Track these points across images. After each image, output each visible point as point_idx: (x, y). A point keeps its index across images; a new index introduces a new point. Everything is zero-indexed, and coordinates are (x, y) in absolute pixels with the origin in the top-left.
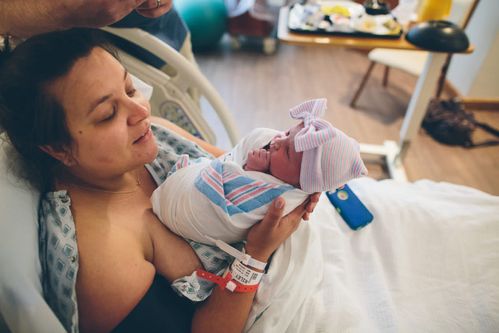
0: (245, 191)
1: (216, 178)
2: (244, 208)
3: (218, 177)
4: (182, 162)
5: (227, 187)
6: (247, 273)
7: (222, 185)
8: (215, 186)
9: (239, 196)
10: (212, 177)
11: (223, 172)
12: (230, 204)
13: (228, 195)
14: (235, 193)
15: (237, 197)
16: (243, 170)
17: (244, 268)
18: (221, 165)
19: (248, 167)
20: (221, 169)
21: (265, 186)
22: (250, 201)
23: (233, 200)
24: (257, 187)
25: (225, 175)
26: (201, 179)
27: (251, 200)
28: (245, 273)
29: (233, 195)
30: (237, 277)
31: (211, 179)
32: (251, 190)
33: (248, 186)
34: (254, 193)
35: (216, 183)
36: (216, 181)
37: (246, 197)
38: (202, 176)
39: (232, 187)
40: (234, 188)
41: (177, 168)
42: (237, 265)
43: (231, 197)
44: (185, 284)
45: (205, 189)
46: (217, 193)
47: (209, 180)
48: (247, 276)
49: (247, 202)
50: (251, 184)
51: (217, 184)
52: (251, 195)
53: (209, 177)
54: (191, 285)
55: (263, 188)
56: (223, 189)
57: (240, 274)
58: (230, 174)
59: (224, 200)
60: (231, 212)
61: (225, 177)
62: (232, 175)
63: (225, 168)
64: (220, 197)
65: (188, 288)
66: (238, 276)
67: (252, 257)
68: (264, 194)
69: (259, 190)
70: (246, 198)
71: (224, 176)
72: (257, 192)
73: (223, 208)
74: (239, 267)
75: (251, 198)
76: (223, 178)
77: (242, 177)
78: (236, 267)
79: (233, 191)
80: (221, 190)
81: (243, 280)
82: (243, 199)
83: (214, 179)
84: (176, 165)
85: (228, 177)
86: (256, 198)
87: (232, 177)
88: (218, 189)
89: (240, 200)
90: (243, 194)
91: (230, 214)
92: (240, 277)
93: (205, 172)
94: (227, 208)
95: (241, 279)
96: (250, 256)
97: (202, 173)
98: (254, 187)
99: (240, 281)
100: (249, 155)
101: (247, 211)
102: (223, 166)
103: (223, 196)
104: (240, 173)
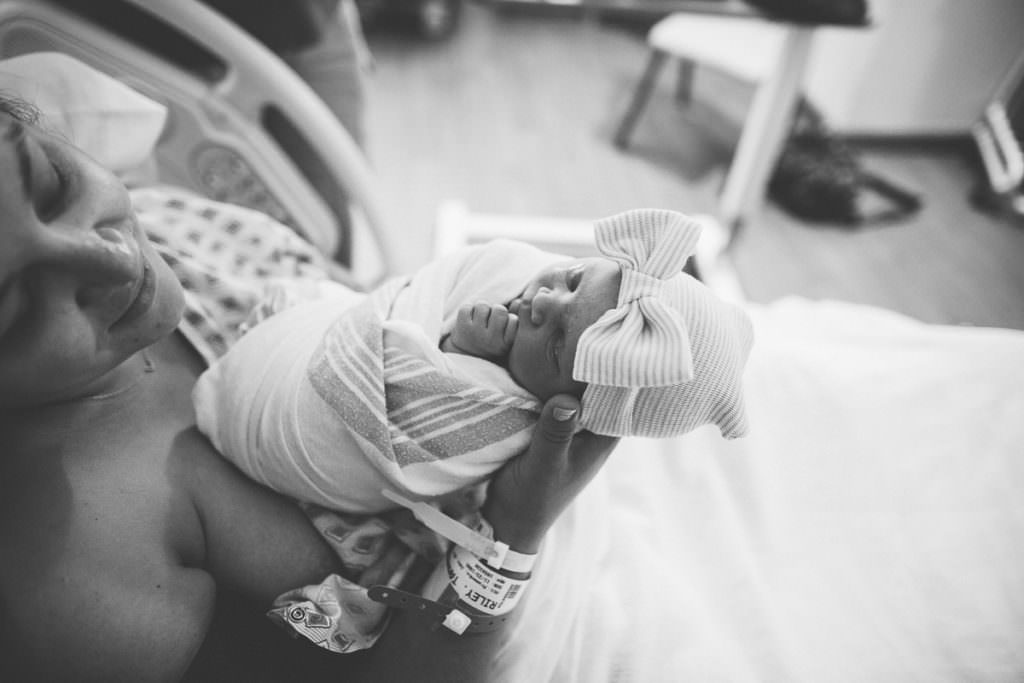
0: (443, 408)
1: (366, 368)
2: (438, 449)
3: (373, 366)
4: (273, 301)
5: (394, 394)
6: (496, 586)
7: (382, 387)
8: (362, 387)
9: (426, 419)
10: (355, 363)
11: (387, 351)
12: (402, 438)
13: (397, 413)
14: (416, 411)
15: (420, 422)
16: (439, 351)
17: (488, 575)
18: (381, 331)
19: (455, 346)
20: (381, 343)
21: (495, 401)
22: (455, 433)
23: (410, 425)
24: (475, 402)
25: (393, 360)
26: (326, 363)
27: (456, 431)
28: (490, 586)
29: (408, 414)
30: (469, 595)
31: (352, 367)
32: (459, 408)
33: (450, 397)
34: (467, 416)
35: (365, 381)
36: (365, 374)
37: (445, 423)
38: (328, 353)
39: (409, 395)
40: (414, 398)
41: (260, 316)
42: (469, 566)
43: (406, 419)
44: (302, 605)
45: (338, 394)
46: (367, 409)
47: (346, 370)
48: (496, 593)
49: (447, 435)
50: (461, 394)
51: (368, 384)
52: (458, 418)
53: (346, 360)
54: (318, 607)
55: (491, 406)
56: (382, 400)
57: (478, 589)
58: (405, 360)
59: (385, 429)
60: (403, 456)
61: (391, 365)
62: (408, 363)
63: (390, 340)
64: (375, 419)
65: (310, 614)
66: (473, 594)
67: (511, 549)
68: (491, 418)
69: (481, 407)
70: (444, 426)
71: (387, 363)
72: (475, 412)
73: (382, 449)
74: (477, 571)
75: (458, 425)
76: (385, 367)
77: (435, 374)
78: (467, 569)
79: (411, 406)
80: (380, 402)
81: (486, 601)
82: (436, 426)
83: (360, 369)
84: (258, 308)
85: (400, 366)
86: (469, 427)
87: (411, 368)
88: (372, 399)
89: (428, 429)
90: (436, 415)
91: (399, 463)
92: (478, 596)
93: (336, 341)
94: (394, 447)
95: (481, 599)
96: (507, 547)
97: (329, 343)
98: (468, 400)
99: (477, 605)
100: (461, 314)
101: (443, 456)
102: (385, 333)
103: (383, 419)
104: (432, 360)
